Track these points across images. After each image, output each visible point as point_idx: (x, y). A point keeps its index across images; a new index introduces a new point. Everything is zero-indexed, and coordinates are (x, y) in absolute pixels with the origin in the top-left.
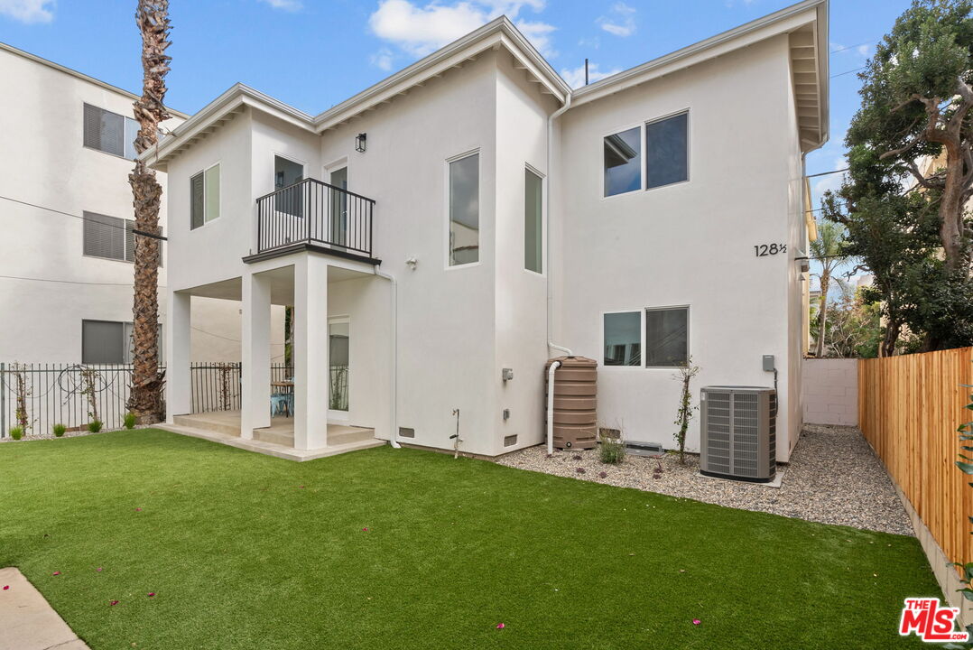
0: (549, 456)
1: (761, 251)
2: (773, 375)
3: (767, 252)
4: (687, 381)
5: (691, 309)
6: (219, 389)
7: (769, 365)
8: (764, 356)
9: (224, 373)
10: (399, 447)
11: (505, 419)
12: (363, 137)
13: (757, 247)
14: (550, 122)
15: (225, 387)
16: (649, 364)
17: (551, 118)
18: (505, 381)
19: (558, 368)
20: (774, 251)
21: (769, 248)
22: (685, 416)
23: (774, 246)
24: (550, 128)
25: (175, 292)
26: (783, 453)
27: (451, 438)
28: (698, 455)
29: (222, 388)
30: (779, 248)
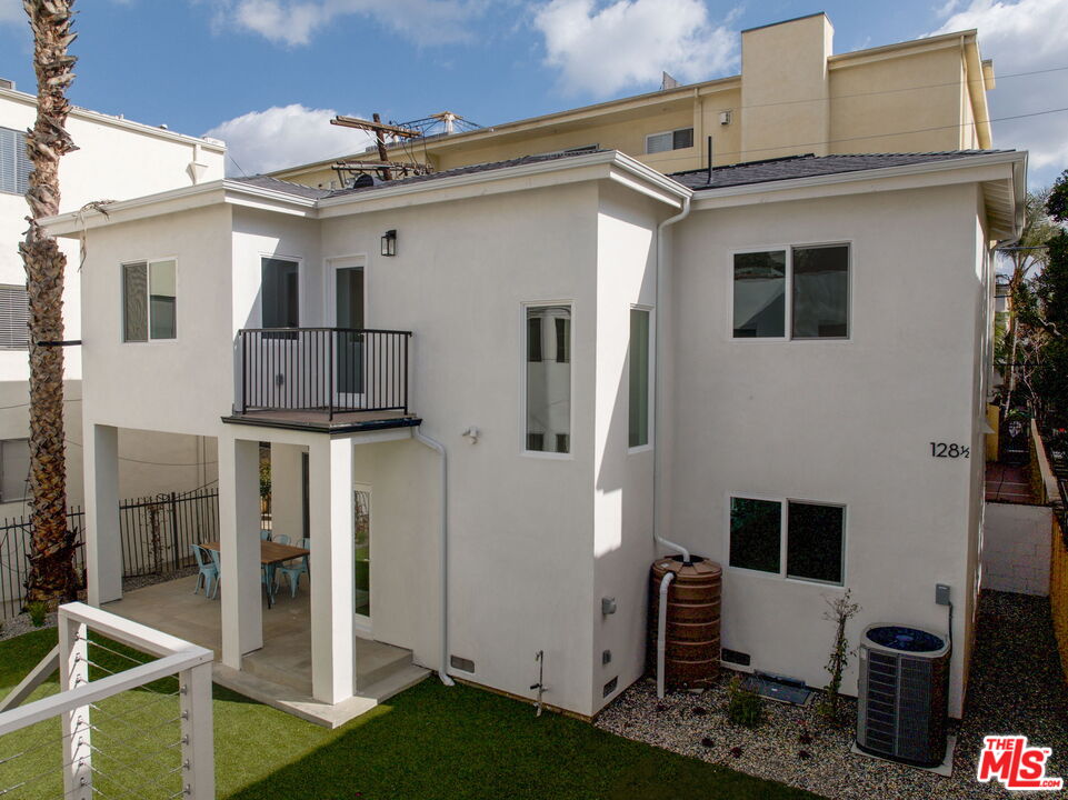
0: (661, 708)
1: (939, 450)
2: (948, 608)
3: (946, 453)
4: (842, 622)
5: (848, 508)
6: (144, 540)
7: (943, 596)
8: (938, 586)
9: (153, 513)
10: (452, 684)
11: (604, 663)
12: (391, 235)
13: (934, 444)
14: (660, 231)
15: (154, 536)
16: (790, 572)
17: (661, 227)
18: (604, 614)
19: (673, 582)
20: (954, 453)
21: (949, 449)
22: (839, 665)
23: (954, 447)
24: (660, 238)
25: (96, 425)
26: (956, 708)
27: (532, 688)
28: (854, 699)
29: (151, 537)
30: (960, 450)
